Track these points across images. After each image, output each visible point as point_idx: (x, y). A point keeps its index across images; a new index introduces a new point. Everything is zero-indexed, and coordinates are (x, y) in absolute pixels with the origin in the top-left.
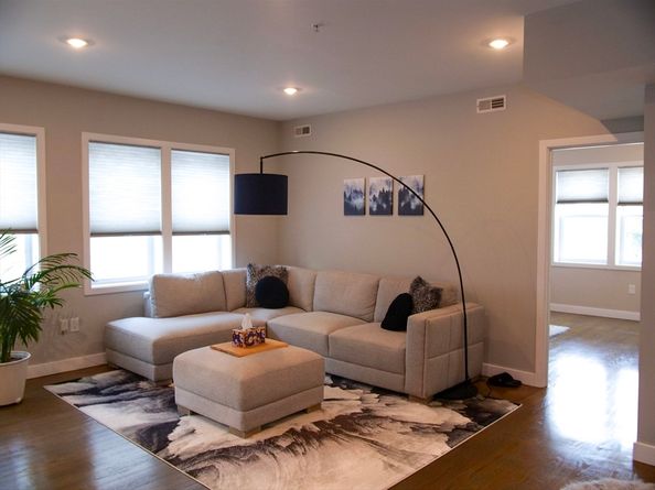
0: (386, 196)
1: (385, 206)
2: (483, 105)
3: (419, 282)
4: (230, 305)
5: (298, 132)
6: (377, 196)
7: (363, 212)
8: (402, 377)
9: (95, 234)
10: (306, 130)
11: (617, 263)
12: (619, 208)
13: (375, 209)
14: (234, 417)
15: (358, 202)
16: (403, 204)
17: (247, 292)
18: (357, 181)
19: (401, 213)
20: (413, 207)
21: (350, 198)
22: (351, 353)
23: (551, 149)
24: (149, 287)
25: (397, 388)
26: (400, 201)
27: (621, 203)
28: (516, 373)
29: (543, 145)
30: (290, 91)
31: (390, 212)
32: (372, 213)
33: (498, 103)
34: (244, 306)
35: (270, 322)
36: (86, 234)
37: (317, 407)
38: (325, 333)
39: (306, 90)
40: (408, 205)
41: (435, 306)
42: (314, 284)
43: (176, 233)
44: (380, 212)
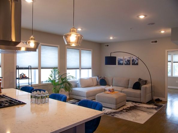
0: (129, 61)
1: (128, 63)
2: (152, 42)
3: (140, 79)
4: (94, 85)
5: (105, 46)
6: (126, 61)
7: (123, 64)
8: (140, 99)
9: (68, 69)
10: (108, 46)
11: (173, 76)
12: (174, 63)
13: (126, 63)
14: (113, 106)
15: (121, 62)
16: (133, 63)
17: (97, 82)
18: (121, 57)
19: (132, 64)
20: (135, 63)
21: (119, 61)
22: (128, 94)
23: (168, 51)
24: (79, 81)
25: (139, 101)
26: (132, 62)
27: (174, 62)
28: (161, 99)
29: (166, 51)
30: (111, 38)
31: (130, 64)
32: (125, 64)
33: (156, 42)
34: (97, 85)
35: (106, 88)
36: (66, 69)
37: (125, 105)
38: (121, 90)
39: (114, 38)
40: (134, 63)
41: (145, 84)
42: (112, 80)
43: (82, 69)
44: (127, 64)
